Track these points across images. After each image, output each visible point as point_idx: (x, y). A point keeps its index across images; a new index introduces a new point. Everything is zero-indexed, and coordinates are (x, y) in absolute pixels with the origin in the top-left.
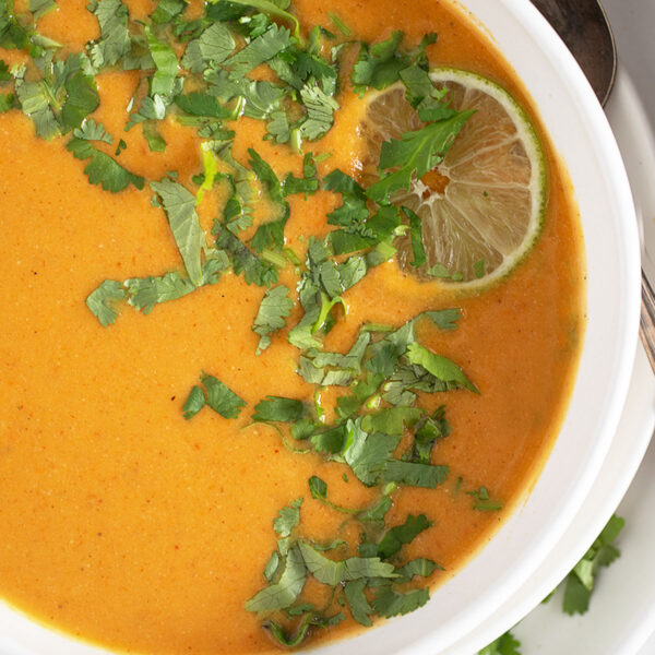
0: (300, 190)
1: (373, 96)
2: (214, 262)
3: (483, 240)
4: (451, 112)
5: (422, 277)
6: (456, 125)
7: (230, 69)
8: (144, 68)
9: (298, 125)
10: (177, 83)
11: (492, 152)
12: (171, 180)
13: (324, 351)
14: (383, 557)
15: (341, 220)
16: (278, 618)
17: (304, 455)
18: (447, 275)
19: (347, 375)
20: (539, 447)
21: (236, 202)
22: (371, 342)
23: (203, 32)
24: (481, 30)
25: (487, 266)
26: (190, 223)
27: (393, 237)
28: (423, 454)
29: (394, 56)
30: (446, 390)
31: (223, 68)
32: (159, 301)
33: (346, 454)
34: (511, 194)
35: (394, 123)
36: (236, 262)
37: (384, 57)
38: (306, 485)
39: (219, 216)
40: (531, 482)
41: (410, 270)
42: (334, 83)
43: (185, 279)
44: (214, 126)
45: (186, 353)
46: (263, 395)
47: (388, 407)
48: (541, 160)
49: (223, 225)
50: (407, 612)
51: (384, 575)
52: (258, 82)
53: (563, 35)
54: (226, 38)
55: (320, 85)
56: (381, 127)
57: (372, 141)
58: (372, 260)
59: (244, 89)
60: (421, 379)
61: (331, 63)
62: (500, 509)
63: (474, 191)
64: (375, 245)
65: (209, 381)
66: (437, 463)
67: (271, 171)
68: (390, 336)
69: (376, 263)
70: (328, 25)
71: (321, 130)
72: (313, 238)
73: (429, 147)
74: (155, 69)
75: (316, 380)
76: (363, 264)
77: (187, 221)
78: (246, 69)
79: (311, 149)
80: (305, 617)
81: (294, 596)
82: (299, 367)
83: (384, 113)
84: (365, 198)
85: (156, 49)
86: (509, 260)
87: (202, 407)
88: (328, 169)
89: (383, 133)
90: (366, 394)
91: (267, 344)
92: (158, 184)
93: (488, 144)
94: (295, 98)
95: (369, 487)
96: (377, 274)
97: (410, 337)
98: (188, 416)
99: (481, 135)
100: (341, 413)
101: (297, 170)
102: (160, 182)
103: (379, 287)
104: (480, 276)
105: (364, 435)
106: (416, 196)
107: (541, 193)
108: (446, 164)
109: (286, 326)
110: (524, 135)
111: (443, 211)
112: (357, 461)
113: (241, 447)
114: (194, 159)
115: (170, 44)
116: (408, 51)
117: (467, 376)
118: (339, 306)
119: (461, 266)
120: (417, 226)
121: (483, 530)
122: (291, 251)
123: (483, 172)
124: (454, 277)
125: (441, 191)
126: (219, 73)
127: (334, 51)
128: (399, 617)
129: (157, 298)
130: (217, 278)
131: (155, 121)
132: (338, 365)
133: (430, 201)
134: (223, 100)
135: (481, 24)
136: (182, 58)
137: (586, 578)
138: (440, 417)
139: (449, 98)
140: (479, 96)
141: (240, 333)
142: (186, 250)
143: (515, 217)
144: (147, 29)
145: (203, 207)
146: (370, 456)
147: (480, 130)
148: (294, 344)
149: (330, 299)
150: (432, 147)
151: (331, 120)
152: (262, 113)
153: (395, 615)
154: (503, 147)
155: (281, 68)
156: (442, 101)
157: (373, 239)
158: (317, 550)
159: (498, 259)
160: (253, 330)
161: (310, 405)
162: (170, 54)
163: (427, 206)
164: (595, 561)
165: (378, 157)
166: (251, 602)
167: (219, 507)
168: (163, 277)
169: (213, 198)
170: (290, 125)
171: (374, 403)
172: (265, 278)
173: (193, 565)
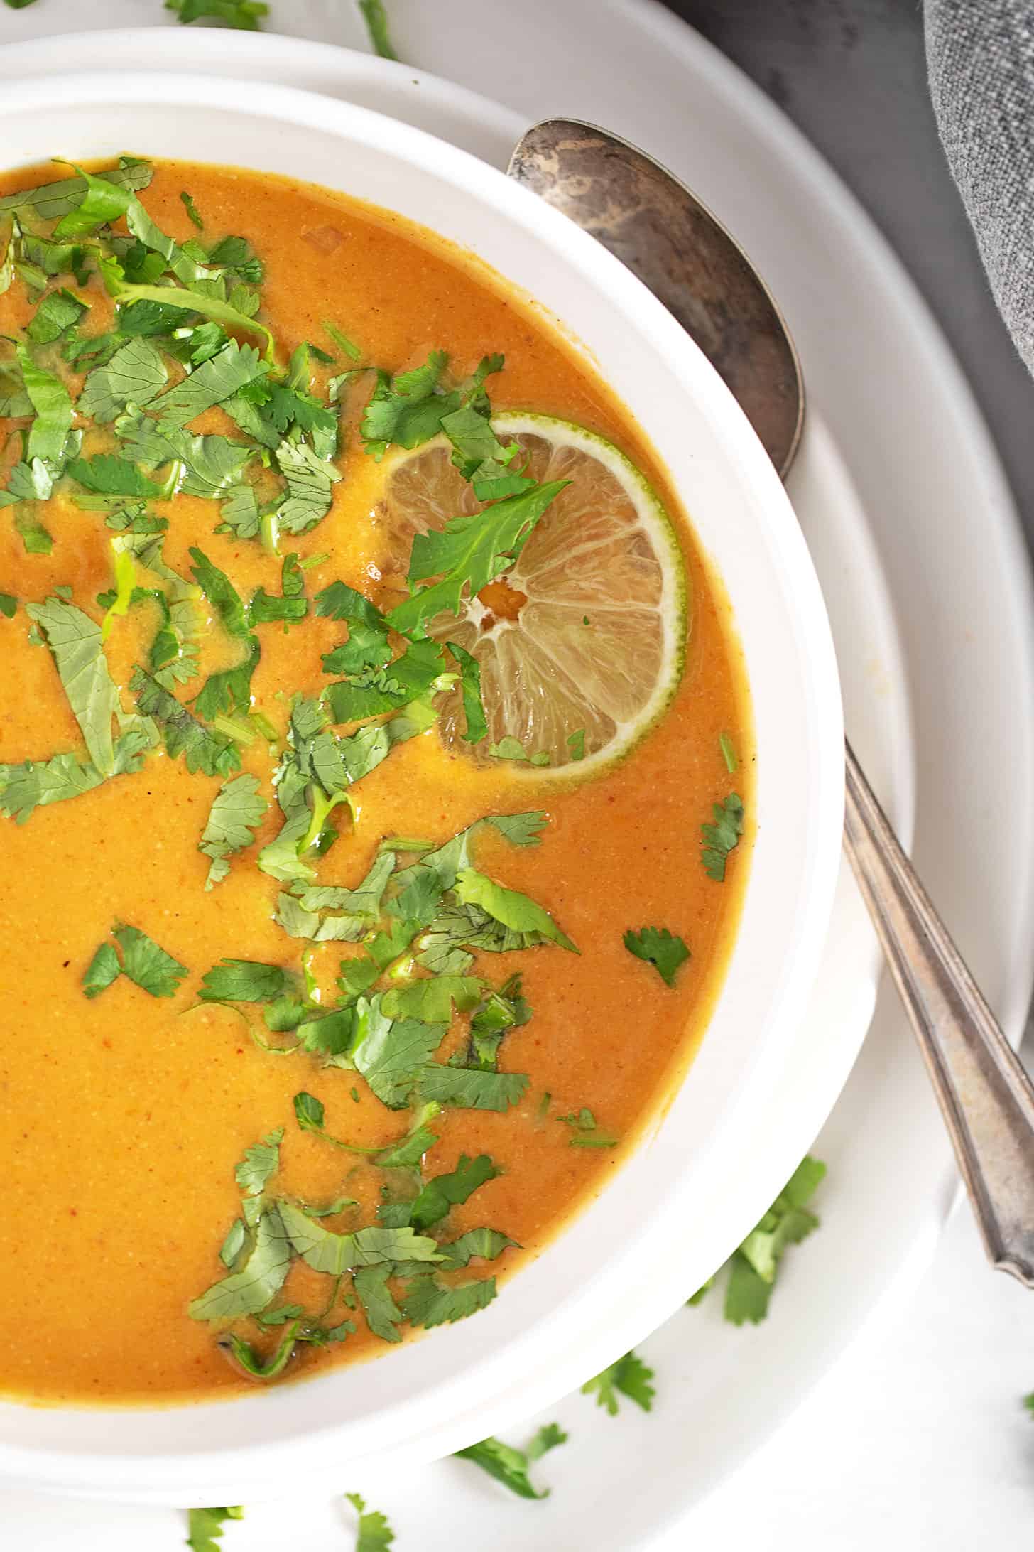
0: (277, 616)
1: (398, 459)
2: (134, 736)
3: (582, 697)
4: (527, 483)
5: (482, 760)
6: (536, 506)
7: (158, 415)
8: (15, 415)
9: (273, 507)
10: (71, 440)
11: (597, 552)
12: (62, 601)
13: (320, 884)
14: (419, 1227)
15: (345, 666)
16: (246, 1331)
17: (285, 1058)
18: (524, 756)
19: (357, 924)
20: (677, 1042)
21: (170, 637)
22: (397, 869)
23: (113, 355)
24: (576, 347)
25: (589, 740)
26: (93, 672)
27: (433, 693)
28: (486, 1053)
29: (433, 394)
30: (522, 948)
31: (147, 414)
32: (43, 800)
33: (356, 1054)
34: (631, 621)
35: (433, 505)
36: (172, 736)
37: (416, 394)
38: (289, 1107)
39: (143, 659)
40: (664, 1101)
41: (461, 747)
42: (333, 437)
43: (86, 766)
44: (133, 510)
45: (88, 889)
46: (216, 957)
47: (425, 976)
48: (680, 562)
49: (148, 675)
50: (459, 1317)
51: (421, 1258)
52: (207, 436)
53: (715, 360)
54: (153, 363)
55: (309, 441)
56: (411, 510)
57: (398, 534)
58: (397, 731)
59: (182, 449)
60: (481, 929)
61: (328, 406)
62: (613, 1146)
63: (568, 616)
64: (403, 707)
65: (126, 934)
66: (509, 1068)
67: (227, 585)
68: (429, 858)
69: (405, 736)
70: (322, 342)
71: (312, 516)
72: (299, 695)
73: (490, 543)
74: (35, 415)
75: (305, 931)
76: (383, 740)
77: (90, 666)
78: (184, 415)
79: (295, 547)
80: (290, 1327)
81: (270, 1293)
82: (278, 912)
83: (417, 487)
84: (385, 628)
85: (35, 382)
86: (627, 731)
87: (116, 977)
88: (323, 580)
89: (415, 521)
90: (390, 954)
91: (224, 873)
92: (42, 609)
93: (591, 538)
94: (267, 464)
95: (395, 1109)
96: (406, 753)
97: (462, 860)
98: (91, 994)
99: (579, 524)
100: (349, 988)
101: (272, 584)
102: (44, 603)
103: (410, 776)
104: (579, 756)
105: (387, 1023)
106: (471, 624)
107: (680, 619)
108: (520, 572)
109: (254, 841)
110: (650, 522)
111: (517, 650)
112: (375, 1067)
113: (180, 1044)
114: (100, 566)
115: (59, 376)
116: (456, 384)
117: (557, 924)
118: (342, 808)
119: (548, 740)
120: (473, 675)
121: (585, 1181)
122: (263, 719)
123: (583, 584)
124: (535, 759)
125: (513, 617)
126: (140, 421)
127: (333, 384)
128: (445, 1326)
129: (39, 796)
130: (140, 763)
131: (34, 503)
132: (341, 907)
133: (495, 634)
134: (146, 468)
135: (576, 339)
136: (78, 398)
137: (761, 1260)
138: (513, 993)
139: (523, 462)
140: (575, 458)
141: (178, 855)
142: (87, 717)
143: (635, 658)
144: (21, 350)
145: (114, 646)
146: (396, 1059)
147: (577, 515)
148: (268, 871)
149: (328, 797)
150: (495, 542)
151: (329, 499)
152: (212, 488)
153: (440, 1323)
154: (616, 542)
155: (243, 413)
156: (510, 466)
157: (400, 696)
158: (309, 1216)
159: (609, 730)
160: (200, 849)
161: (295, 974)
162: (61, 392)
163: (489, 641)
164: (778, 1233)
165: (406, 562)
166: (199, 1303)
167: (144, 1145)
168: (48, 762)
169: (132, 631)
170: (259, 507)
171: (403, 970)
172: (220, 762)
173: (101, 1242)
